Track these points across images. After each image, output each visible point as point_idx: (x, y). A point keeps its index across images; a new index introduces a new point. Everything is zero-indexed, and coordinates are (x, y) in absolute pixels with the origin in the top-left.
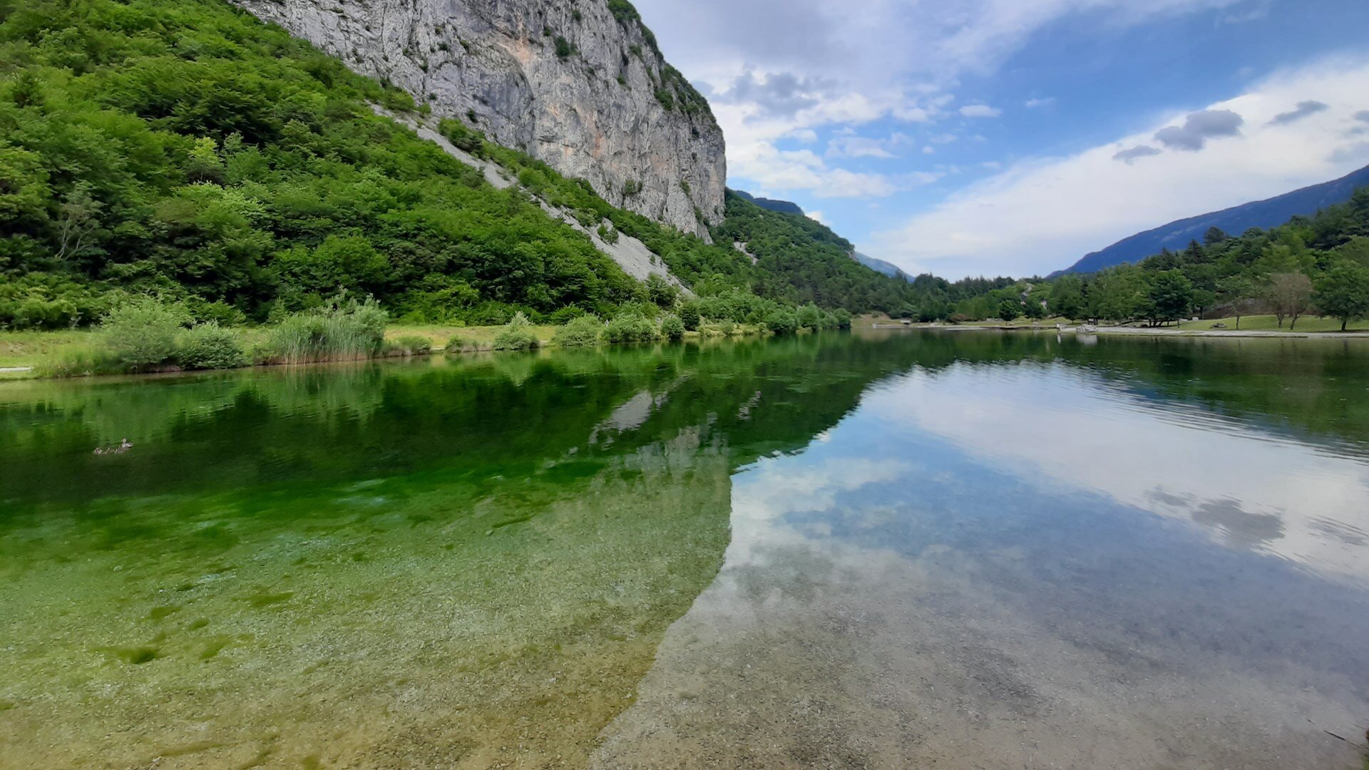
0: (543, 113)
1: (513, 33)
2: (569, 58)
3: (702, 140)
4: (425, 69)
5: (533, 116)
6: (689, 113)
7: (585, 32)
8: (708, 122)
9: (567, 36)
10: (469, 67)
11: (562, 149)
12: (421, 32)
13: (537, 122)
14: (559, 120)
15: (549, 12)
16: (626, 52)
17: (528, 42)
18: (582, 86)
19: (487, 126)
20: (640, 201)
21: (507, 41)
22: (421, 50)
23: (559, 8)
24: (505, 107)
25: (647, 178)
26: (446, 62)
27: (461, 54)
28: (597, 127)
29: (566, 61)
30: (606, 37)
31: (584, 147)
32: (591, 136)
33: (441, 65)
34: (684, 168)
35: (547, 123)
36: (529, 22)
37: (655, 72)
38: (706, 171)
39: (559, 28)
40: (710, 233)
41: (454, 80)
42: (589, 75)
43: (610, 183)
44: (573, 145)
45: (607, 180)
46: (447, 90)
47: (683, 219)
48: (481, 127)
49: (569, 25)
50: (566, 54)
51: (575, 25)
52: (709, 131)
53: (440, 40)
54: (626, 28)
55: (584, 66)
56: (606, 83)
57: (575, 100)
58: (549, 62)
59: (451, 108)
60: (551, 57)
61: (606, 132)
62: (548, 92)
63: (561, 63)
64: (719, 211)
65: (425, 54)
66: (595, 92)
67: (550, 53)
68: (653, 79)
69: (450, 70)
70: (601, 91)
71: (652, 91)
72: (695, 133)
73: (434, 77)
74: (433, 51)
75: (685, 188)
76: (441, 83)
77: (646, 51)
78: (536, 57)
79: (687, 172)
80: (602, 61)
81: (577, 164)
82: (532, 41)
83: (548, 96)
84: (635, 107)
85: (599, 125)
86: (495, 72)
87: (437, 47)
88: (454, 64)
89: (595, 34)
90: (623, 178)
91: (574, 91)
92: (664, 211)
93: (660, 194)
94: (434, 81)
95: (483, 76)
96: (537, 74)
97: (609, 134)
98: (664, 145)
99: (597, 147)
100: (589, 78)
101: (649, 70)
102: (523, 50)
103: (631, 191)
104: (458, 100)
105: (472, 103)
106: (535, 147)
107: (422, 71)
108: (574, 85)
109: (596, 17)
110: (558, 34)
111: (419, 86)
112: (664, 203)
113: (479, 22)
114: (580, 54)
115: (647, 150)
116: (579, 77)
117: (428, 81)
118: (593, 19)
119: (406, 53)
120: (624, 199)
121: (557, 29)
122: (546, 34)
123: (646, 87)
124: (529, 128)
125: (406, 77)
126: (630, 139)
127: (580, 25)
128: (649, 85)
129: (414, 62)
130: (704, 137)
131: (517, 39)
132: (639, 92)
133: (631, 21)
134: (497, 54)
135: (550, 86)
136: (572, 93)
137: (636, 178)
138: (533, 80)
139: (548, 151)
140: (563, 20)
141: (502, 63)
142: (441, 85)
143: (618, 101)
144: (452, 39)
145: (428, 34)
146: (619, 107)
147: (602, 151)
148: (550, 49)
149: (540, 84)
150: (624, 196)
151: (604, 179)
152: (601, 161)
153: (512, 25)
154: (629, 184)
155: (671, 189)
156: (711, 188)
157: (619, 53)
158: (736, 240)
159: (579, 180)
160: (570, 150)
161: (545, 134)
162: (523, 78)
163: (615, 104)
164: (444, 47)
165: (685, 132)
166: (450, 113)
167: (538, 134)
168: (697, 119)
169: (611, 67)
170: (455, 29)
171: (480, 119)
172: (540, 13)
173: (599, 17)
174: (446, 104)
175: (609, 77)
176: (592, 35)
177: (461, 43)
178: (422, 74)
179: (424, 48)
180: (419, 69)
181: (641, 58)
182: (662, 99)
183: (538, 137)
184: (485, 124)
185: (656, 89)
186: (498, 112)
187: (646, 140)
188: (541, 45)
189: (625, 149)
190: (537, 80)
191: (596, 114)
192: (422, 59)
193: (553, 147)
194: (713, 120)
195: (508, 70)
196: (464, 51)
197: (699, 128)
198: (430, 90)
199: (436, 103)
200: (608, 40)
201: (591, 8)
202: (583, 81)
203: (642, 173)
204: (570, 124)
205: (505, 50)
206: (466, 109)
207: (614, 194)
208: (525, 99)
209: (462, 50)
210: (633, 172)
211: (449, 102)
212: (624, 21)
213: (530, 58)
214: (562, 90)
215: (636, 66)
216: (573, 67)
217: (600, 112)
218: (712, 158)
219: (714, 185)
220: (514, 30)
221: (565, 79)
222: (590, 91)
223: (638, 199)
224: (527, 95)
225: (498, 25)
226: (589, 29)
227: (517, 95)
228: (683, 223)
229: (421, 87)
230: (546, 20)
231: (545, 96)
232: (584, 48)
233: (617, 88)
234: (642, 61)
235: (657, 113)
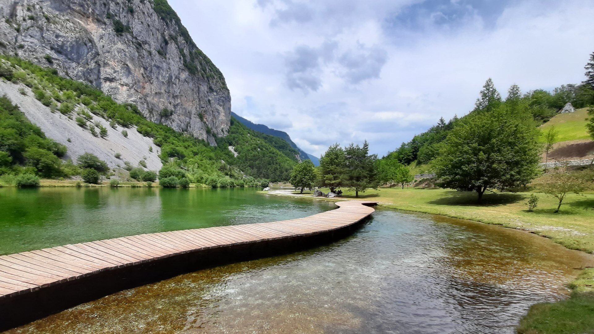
0: (106, 64)
1: (85, 13)
2: (123, 34)
3: (215, 93)
4: (18, 30)
5: (99, 65)
6: (207, 78)
7: (136, 20)
8: (220, 84)
9: (124, 22)
10: (48, 30)
11: (119, 86)
12: (19, 8)
13: (102, 69)
14: (117, 70)
15: (111, 5)
16: (167, 38)
17: (95, 21)
18: (133, 52)
19: (60, 66)
20: (171, 120)
21: (81, 18)
22: (18, 19)
23: (118, 4)
24: (75, 56)
25: (178, 109)
26: (32, 27)
27: (44, 22)
28: (144, 77)
29: (121, 35)
30: (151, 26)
31: (134, 87)
32: (139, 82)
33: (28, 28)
34: (203, 106)
35: (108, 70)
36: (96, 9)
37: (186, 52)
38: (217, 109)
39: (118, 15)
40: (216, 141)
41: (37, 37)
42: (138, 46)
43: (152, 109)
44: (127, 85)
45: (150, 107)
46: (32, 43)
47: (199, 132)
48: (55, 66)
49: (125, 14)
50: (122, 31)
51: (130, 15)
52: (220, 89)
53: (29, 14)
54: (167, 23)
55: (134, 40)
56: (150, 53)
57: (127, 59)
58: (109, 34)
59: (34, 53)
60: (111, 31)
61: (150, 81)
62: (109, 52)
63: (118, 36)
64: (224, 130)
65: (19, 22)
66: (141, 56)
67: (110, 30)
68: (184, 56)
69: (35, 31)
70: (146, 56)
71: (182, 62)
72: (211, 90)
73: (23, 34)
74: (24, 20)
75: (201, 117)
76: (29, 39)
77: (181, 39)
78: (101, 30)
79: (205, 109)
80: (148, 39)
81: (130, 96)
82: (98, 21)
83: (109, 54)
84: (169, 68)
85: (145, 76)
86: (67, 35)
87: (27, 18)
88: (38, 28)
89: (142, 22)
90: (162, 107)
91: (127, 53)
92: (189, 127)
93: (187, 118)
94: (23, 37)
95: (57, 36)
96: (101, 40)
97: (151, 81)
98: (190, 92)
99: (144, 88)
100: (137, 48)
101: (181, 51)
102: (92, 24)
103: (166, 114)
104: (39, 49)
105: (49, 51)
106: (101, 83)
107: (16, 31)
108: (127, 50)
109: (144, 13)
110: (117, 18)
111: (12, 39)
112: (189, 123)
113: (60, 5)
114: (132, 32)
115: (178, 94)
116: (130, 46)
117: (20, 38)
118: (141, 14)
119: (7, 21)
120: (162, 118)
121: (116, 16)
122: (108, 18)
123: (178, 59)
124: (96, 72)
125: (5, 34)
126: (166, 86)
127: (133, 16)
128: (180, 58)
129: (11, 26)
130: (216, 92)
131: (88, 17)
132: (174, 61)
133: (171, 20)
134: (72, 24)
135: (110, 48)
136: (125, 55)
137: (170, 108)
138: (99, 44)
139: (109, 86)
140: (121, 11)
141: (75, 30)
142: (27, 40)
143: (157, 64)
144: (39, 14)
145: (23, 11)
146: (158, 67)
147: (147, 90)
148: (110, 27)
149: (103, 47)
150: (162, 117)
151: (148, 106)
152: (146, 96)
153: (84, 9)
154: (165, 110)
155: (192, 116)
156: (220, 118)
157: (160, 37)
158: (230, 145)
159: (131, 105)
160: (125, 88)
161: (107, 76)
162: (91, 41)
163: (155, 65)
164: (31, 18)
165: (204, 88)
166: (32, 56)
167: (103, 75)
168: (213, 82)
169: (154, 45)
170: (41, 8)
171: (54, 61)
172: (105, 4)
173: (146, 13)
174: (30, 51)
175: (152, 49)
176: (140, 23)
177: (44, 16)
178: (15, 34)
179: (19, 17)
180: (14, 30)
181: (176, 43)
182: (189, 67)
183: (102, 77)
184: (58, 65)
185: (185, 61)
186: (69, 59)
187: (177, 88)
188: (105, 24)
189: (163, 91)
190: (102, 44)
191: (142, 69)
192: (17, 24)
193: (113, 84)
194: (224, 84)
195: (77, 35)
196: (46, 21)
197: (213, 87)
198: (20, 42)
199: (23, 50)
200: (151, 28)
201: (141, 7)
202: (132, 49)
203: (175, 106)
204: (124, 72)
205: (79, 23)
206: (44, 54)
207: (155, 115)
208: (92, 54)
209: (44, 20)
210: (169, 105)
211: (33, 50)
212: (166, 19)
213: (97, 30)
214: (118, 52)
215: (172, 47)
216: (126, 39)
217: (145, 69)
218: (221, 103)
219: (222, 116)
220: (86, 12)
221: (120, 45)
222: (138, 55)
223: (170, 119)
224: (93, 52)
225: (74, 8)
226: (139, 19)
227: (86, 51)
228: (199, 134)
229: (14, 40)
230: (109, 9)
231: (107, 54)
232: (135, 30)
233: (157, 57)
234: (177, 44)
235: (184, 75)
